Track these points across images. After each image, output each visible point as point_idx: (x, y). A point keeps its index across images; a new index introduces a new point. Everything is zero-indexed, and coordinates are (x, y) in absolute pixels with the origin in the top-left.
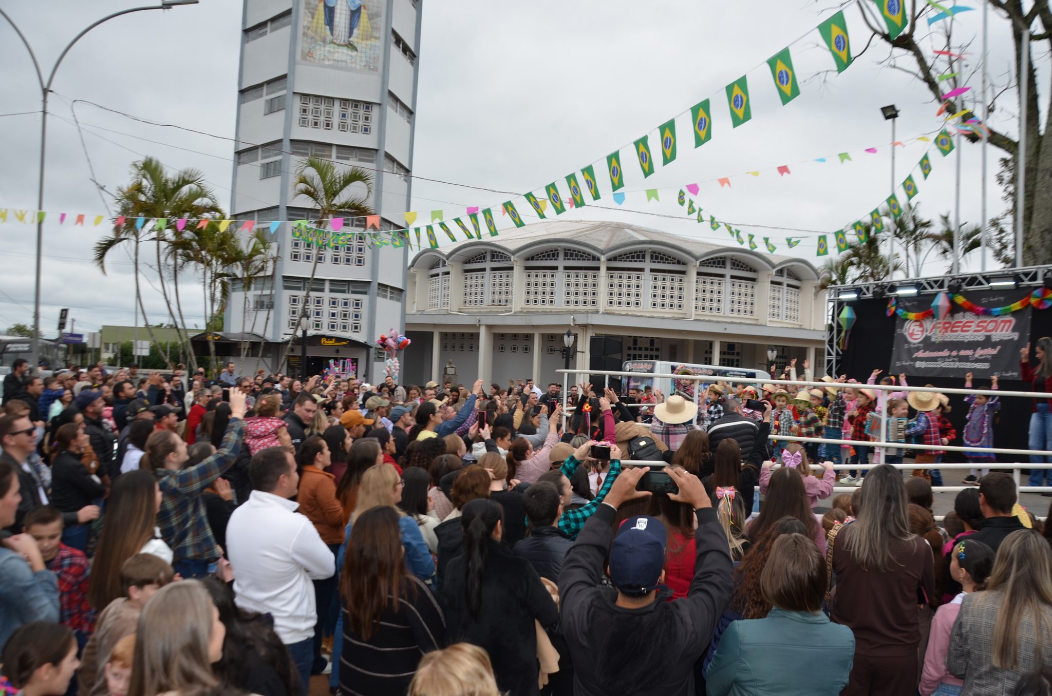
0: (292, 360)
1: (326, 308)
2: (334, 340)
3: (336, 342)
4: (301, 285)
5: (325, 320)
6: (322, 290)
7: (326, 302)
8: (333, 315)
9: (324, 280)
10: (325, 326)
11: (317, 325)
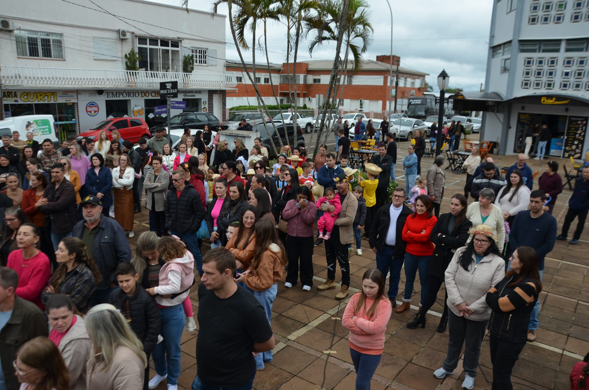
0: (522, 117)
1: (560, 68)
2: (554, 99)
3: (556, 101)
4: (537, 47)
5: (558, 79)
6: (558, 51)
7: (560, 62)
8: (567, 74)
9: (560, 40)
10: (557, 85)
11: (549, 85)
